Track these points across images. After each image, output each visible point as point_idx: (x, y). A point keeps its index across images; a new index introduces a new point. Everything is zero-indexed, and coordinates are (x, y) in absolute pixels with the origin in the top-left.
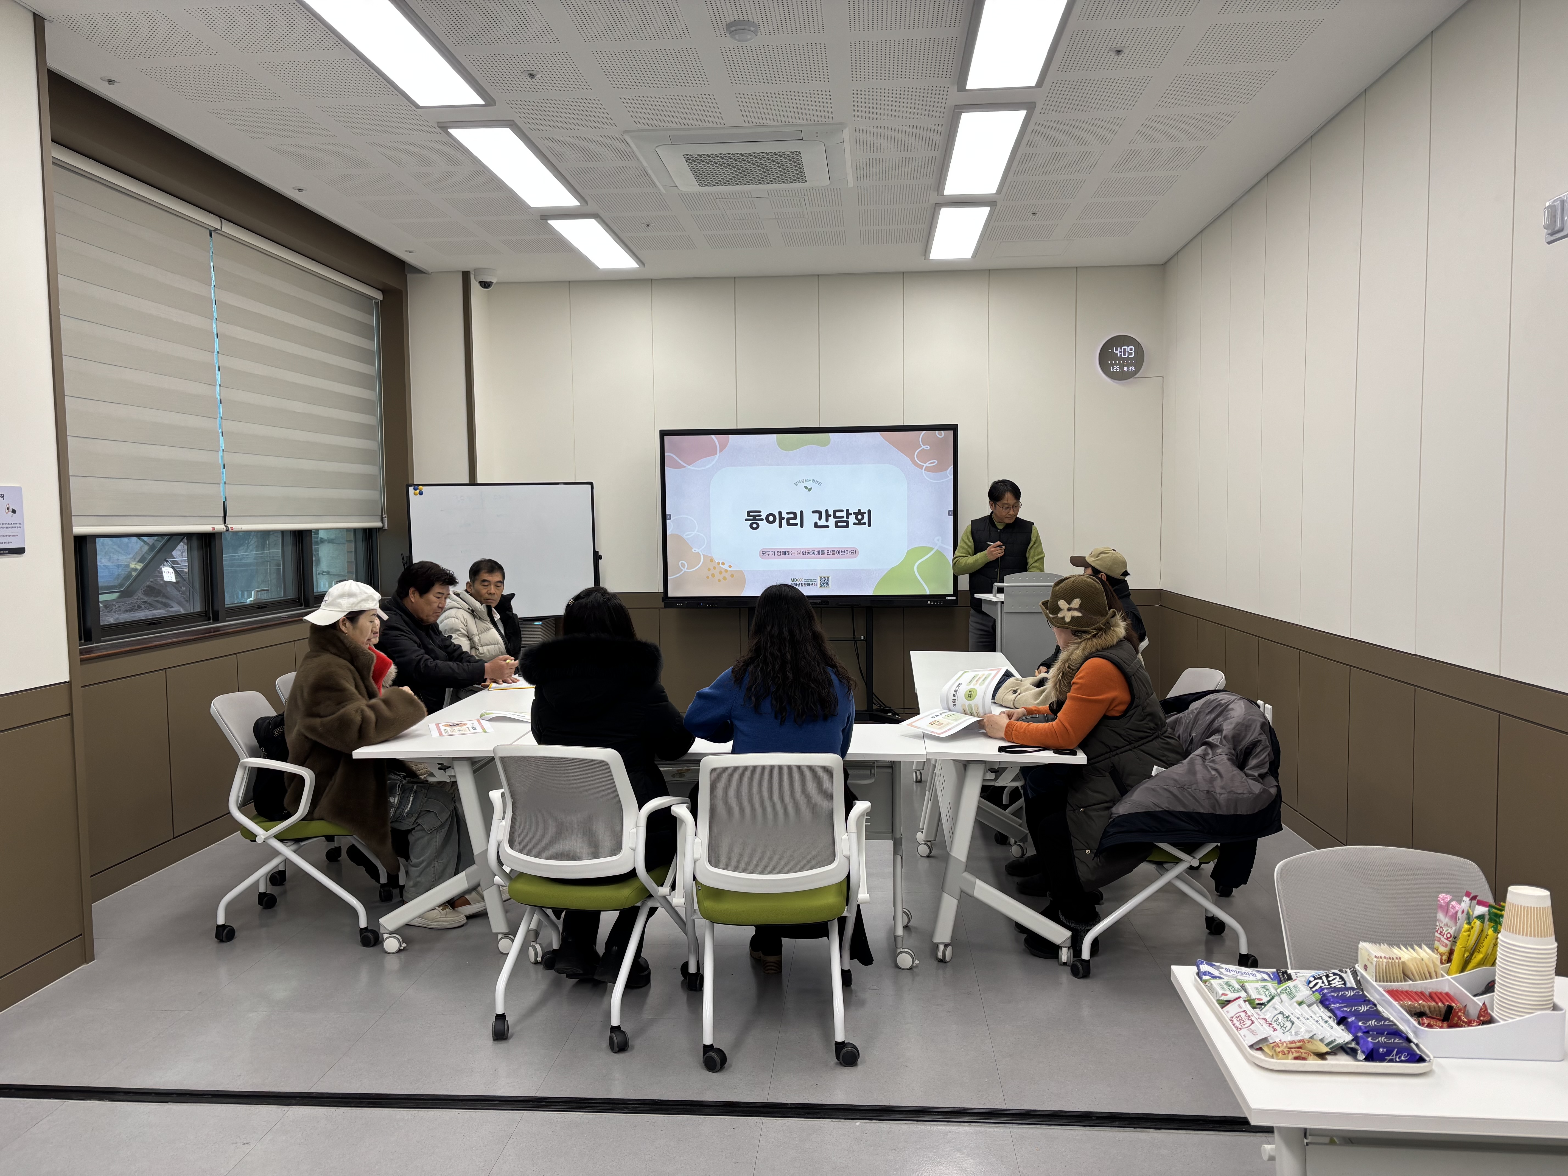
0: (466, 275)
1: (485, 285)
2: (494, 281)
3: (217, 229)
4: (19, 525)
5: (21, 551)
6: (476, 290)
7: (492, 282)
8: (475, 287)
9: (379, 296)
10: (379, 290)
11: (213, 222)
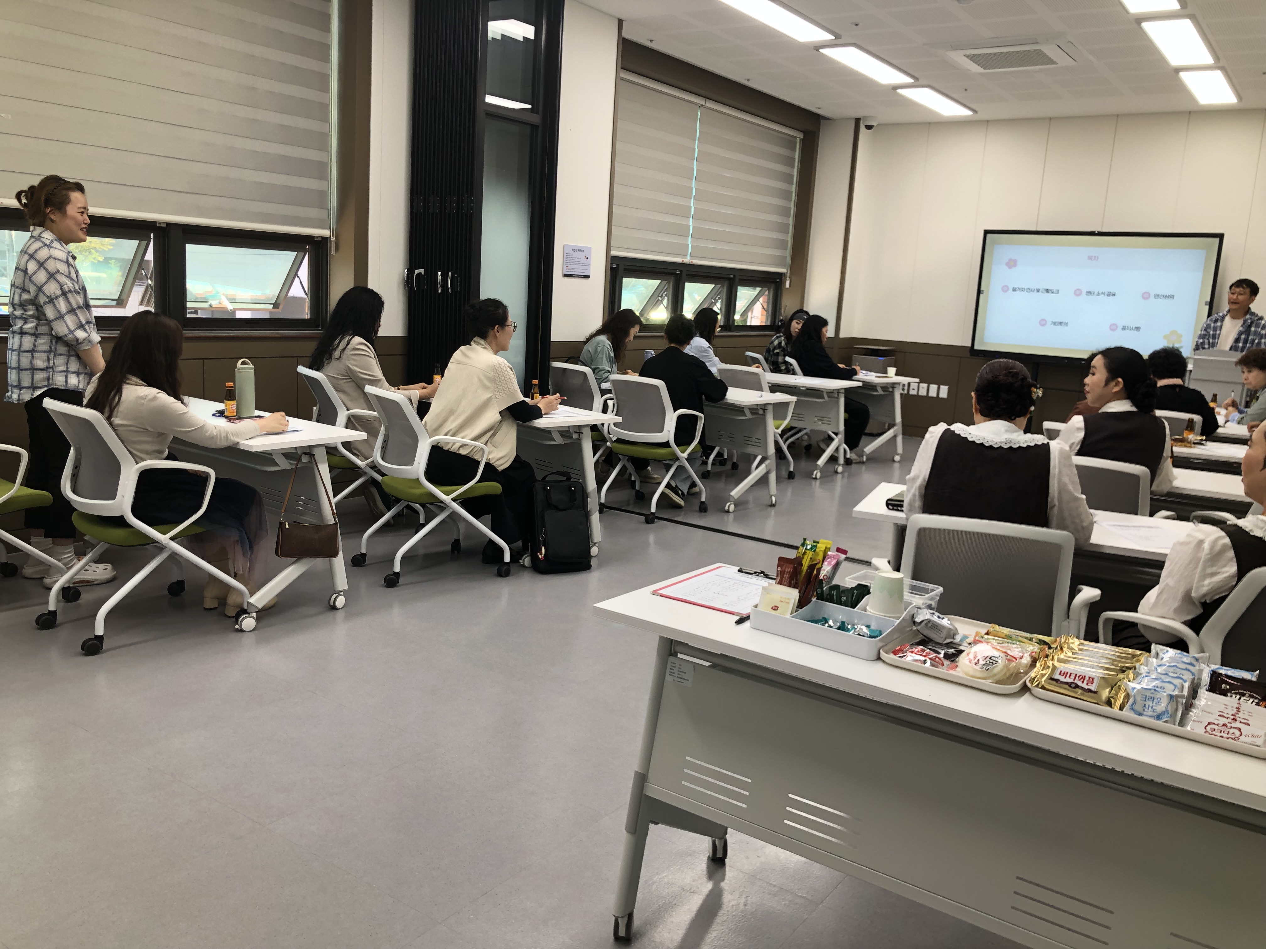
0: (858, 121)
1: (869, 127)
2: (875, 124)
3: (703, 105)
4: (588, 265)
5: (588, 277)
6: (863, 129)
7: (873, 126)
8: (862, 129)
9: (800, 135)
10: (801, 131)
11: (700, 101)
